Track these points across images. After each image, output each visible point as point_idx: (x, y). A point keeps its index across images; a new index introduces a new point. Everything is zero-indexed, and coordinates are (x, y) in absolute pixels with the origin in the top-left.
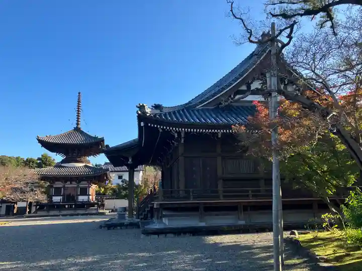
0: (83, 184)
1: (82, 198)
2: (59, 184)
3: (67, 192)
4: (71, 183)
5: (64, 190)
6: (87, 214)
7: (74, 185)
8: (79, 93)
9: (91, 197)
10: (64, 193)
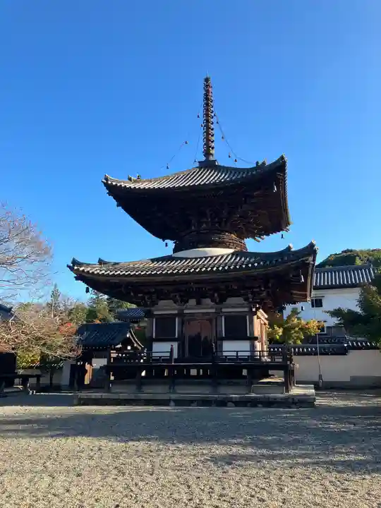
0: (235, 305)
1: (232, 348)
2: (166, 307)
3: (192, 330)
4: (199, 303)
5: (182, 323)
6: (254, 403)
7: (208, 307)
8: (207, 80)
9: (258, 346)
10: (181, 332)
